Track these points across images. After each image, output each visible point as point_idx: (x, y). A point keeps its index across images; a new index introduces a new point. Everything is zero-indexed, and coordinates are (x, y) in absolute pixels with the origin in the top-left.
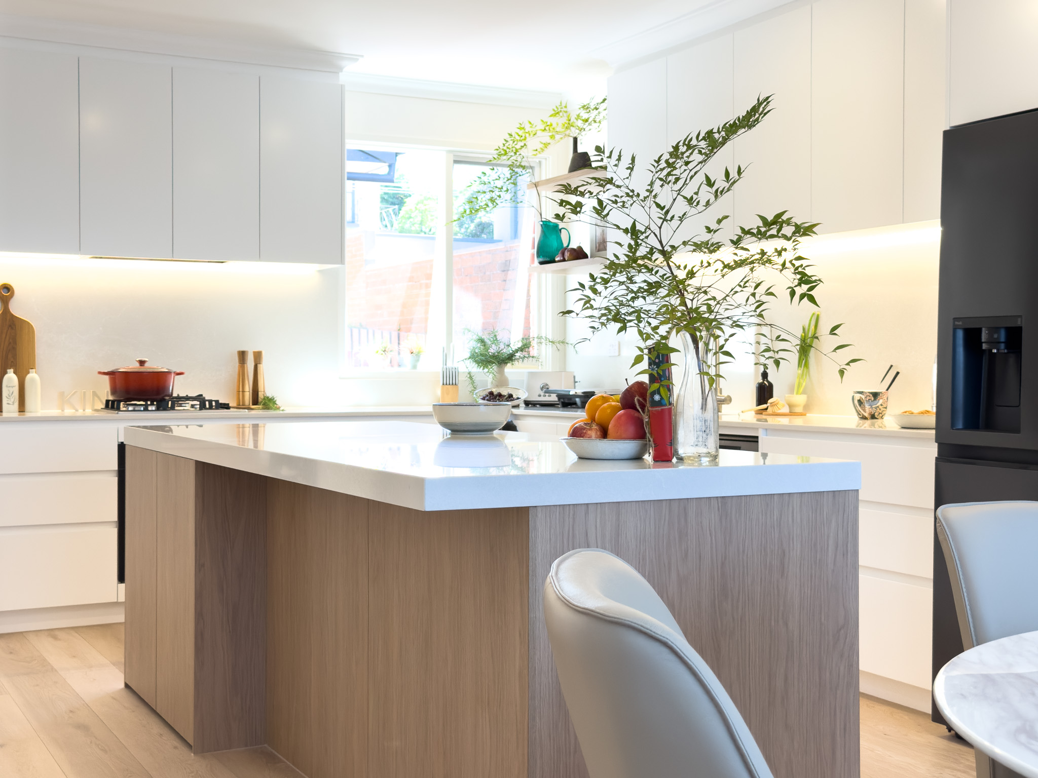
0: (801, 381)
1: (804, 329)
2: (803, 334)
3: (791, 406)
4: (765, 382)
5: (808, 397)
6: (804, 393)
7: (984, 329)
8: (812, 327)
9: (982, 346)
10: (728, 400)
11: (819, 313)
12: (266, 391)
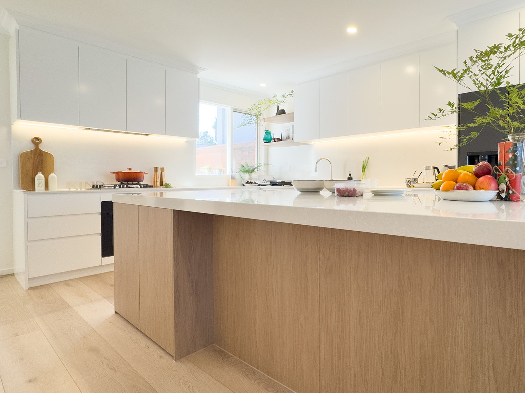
0: (363, 176)
2: (363, 163)
7: (480, 156)
8: (367, 161)
12: (166, 181)
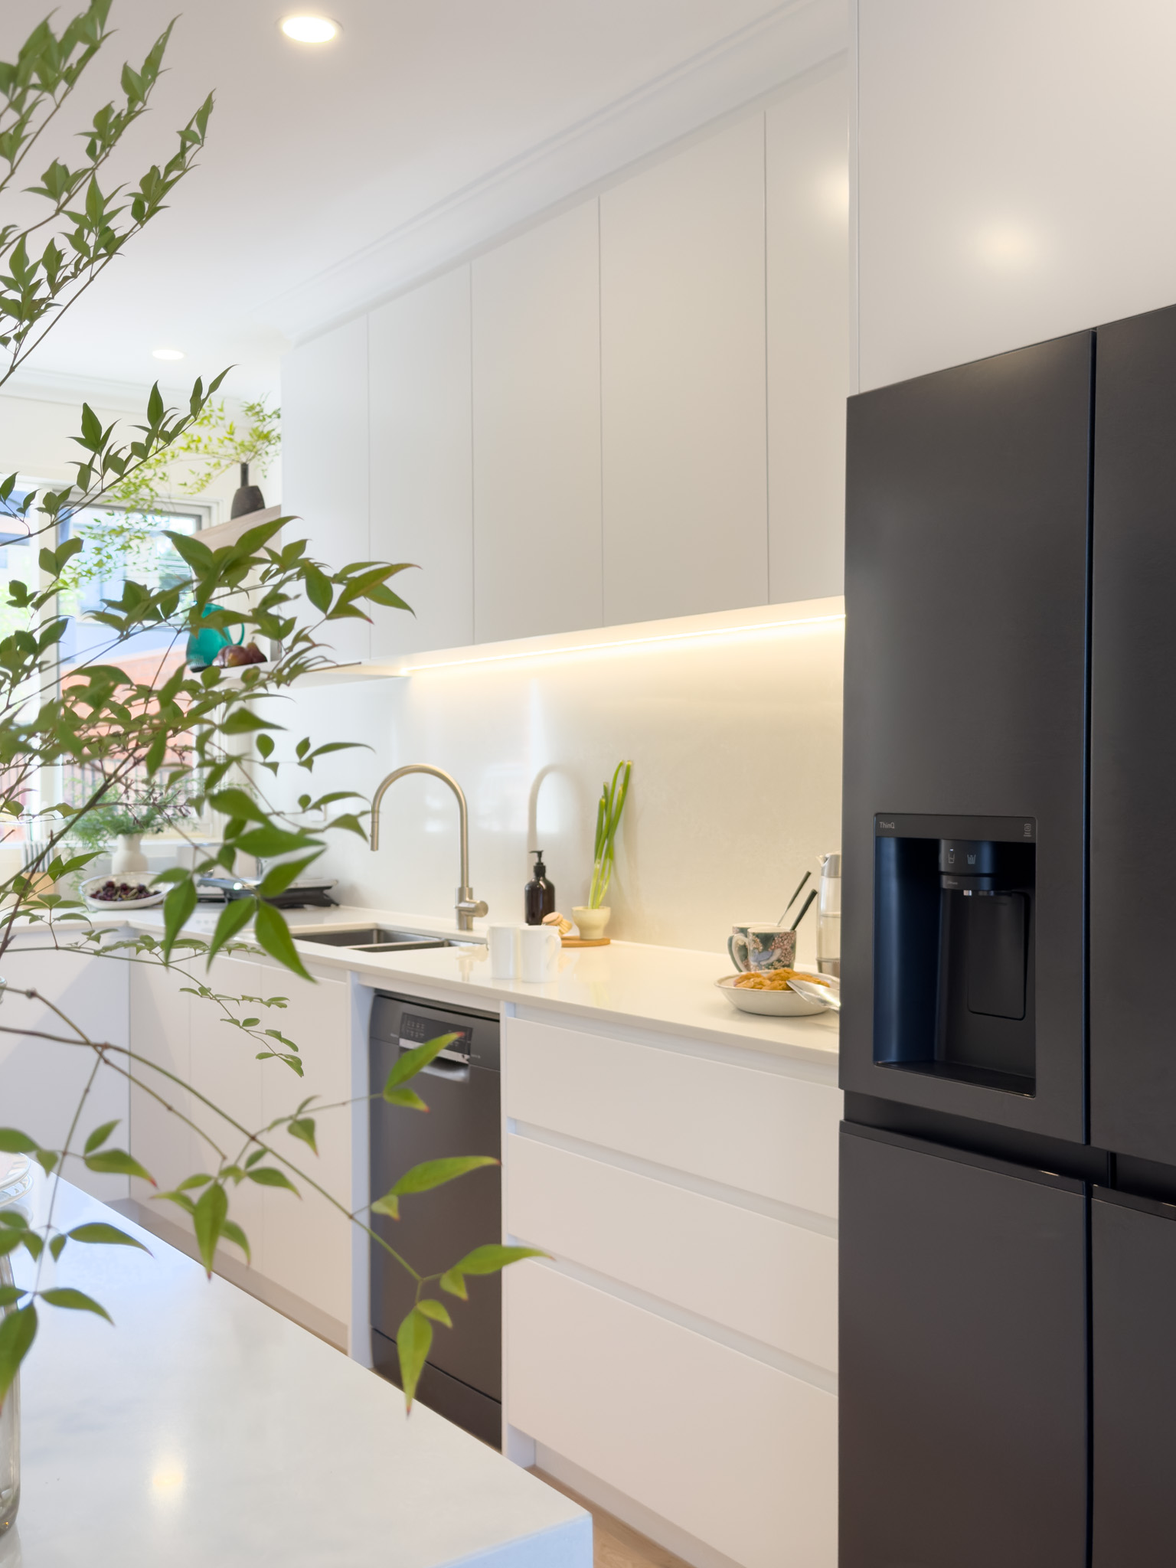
0: (601, 883)
1: (606, 790)
2: (604, 801)
3: (583, 928)
4: (541, 883)
5: (612, 912)
6: (606, 902)
7: (943, 845)
8: (619, 789)
9: (938, 881)
10: (482, 909)
11: (630, 763)
